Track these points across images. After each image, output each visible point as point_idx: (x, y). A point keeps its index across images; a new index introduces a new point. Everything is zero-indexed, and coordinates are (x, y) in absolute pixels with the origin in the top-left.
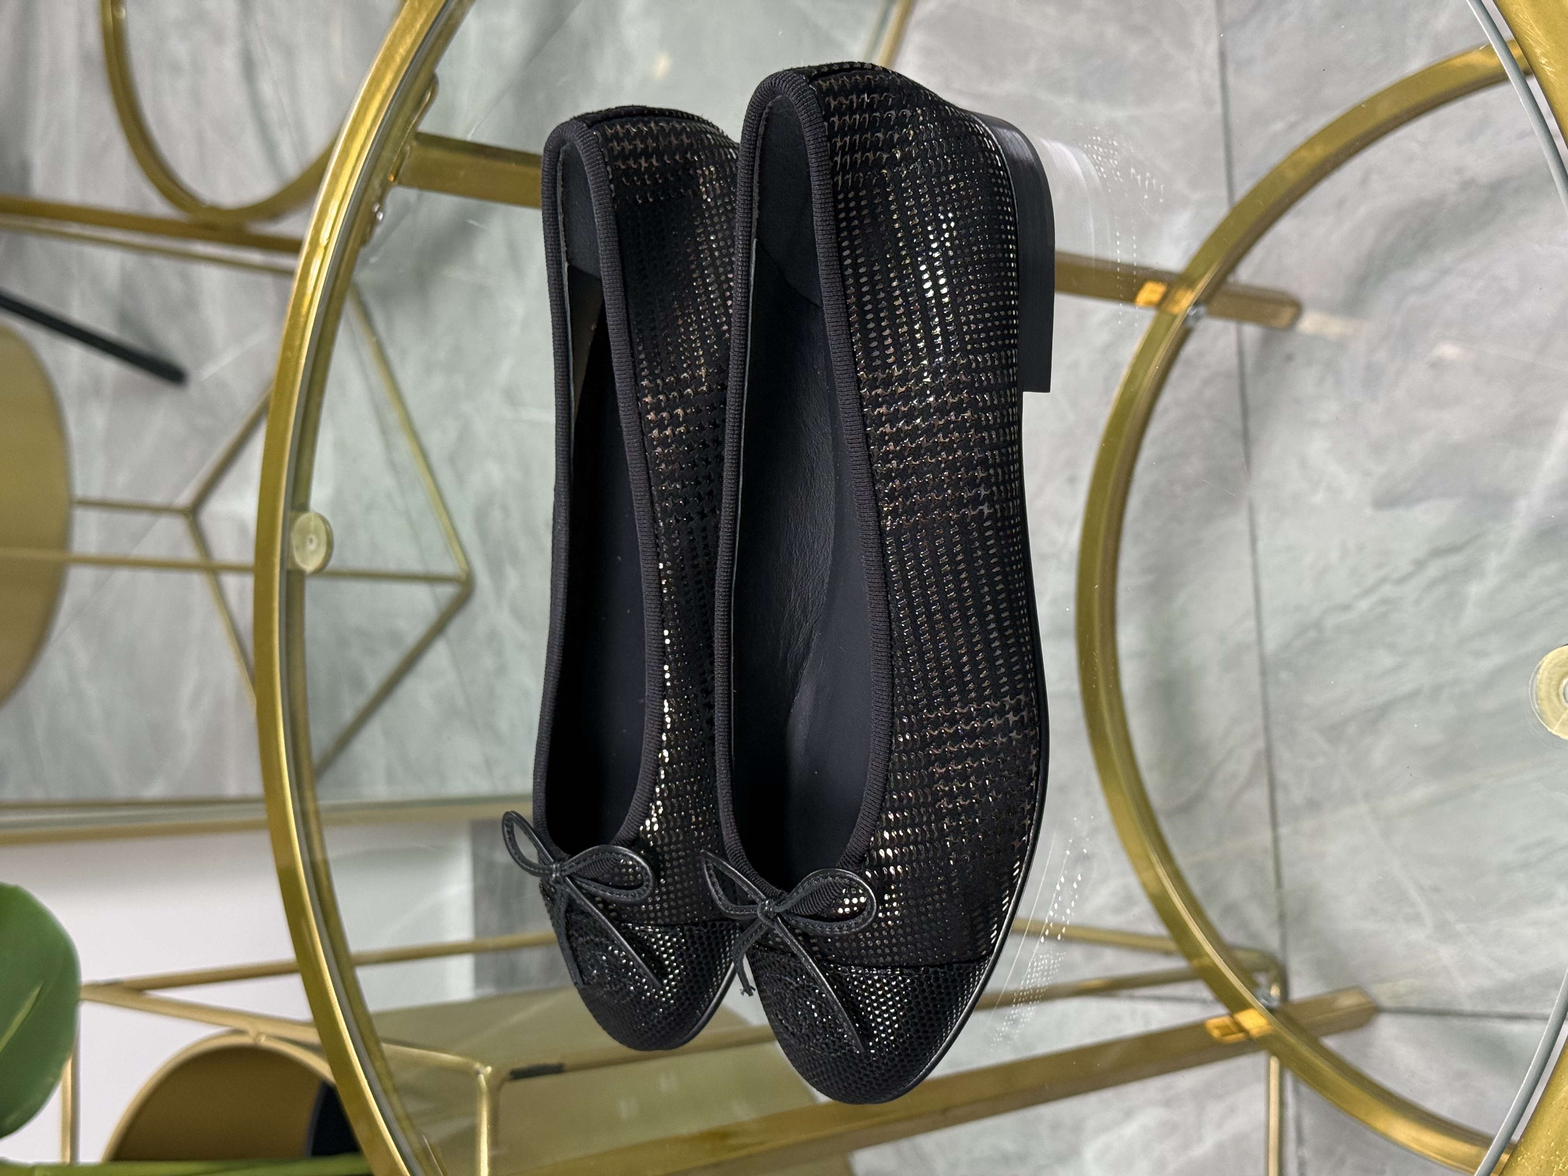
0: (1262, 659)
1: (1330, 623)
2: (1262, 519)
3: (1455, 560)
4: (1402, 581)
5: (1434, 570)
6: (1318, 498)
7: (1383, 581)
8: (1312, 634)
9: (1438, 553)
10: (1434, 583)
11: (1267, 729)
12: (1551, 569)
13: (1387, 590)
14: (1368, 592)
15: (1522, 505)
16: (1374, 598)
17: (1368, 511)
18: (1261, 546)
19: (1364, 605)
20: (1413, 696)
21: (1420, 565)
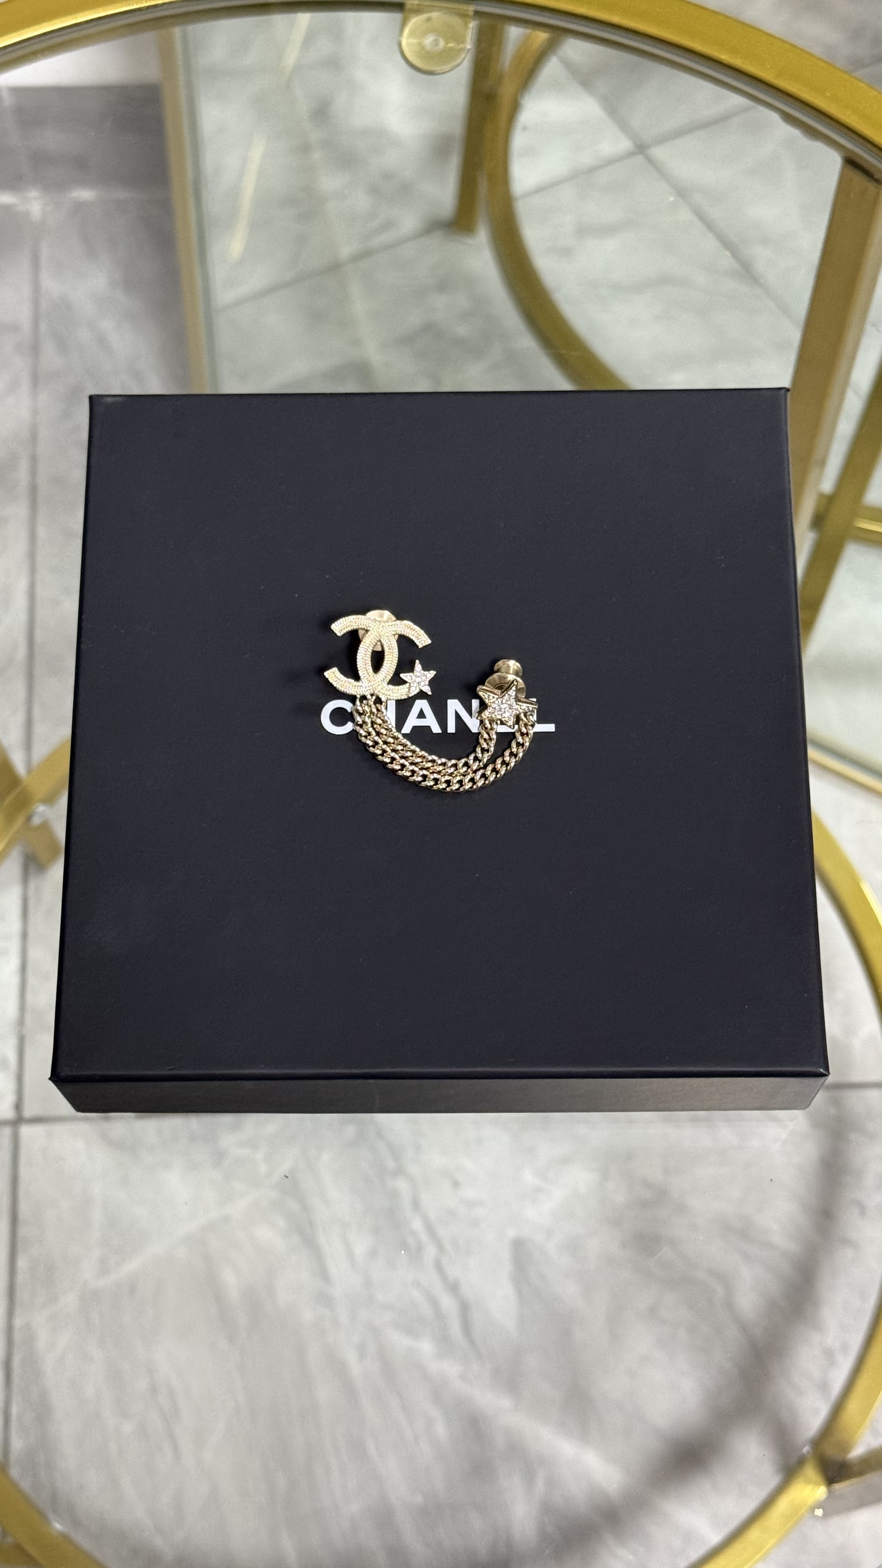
1: (402, 1184)
3: (455, 1327)
4: (439, 1266)
5: (448, 1303)
6: (529, 1177)
7: (441, 1248)
8: (391, 1164)
9: (465, 1308)
10: (434, 1302)
12: (441, 1430)
13: (431, 1251)
14: (430, 1228)
15: (505, 1402)
16: (424, 1237)
17: (511, 1233)
19: (417, 1224)
20: (323, 1273)
21: (454, 1288)
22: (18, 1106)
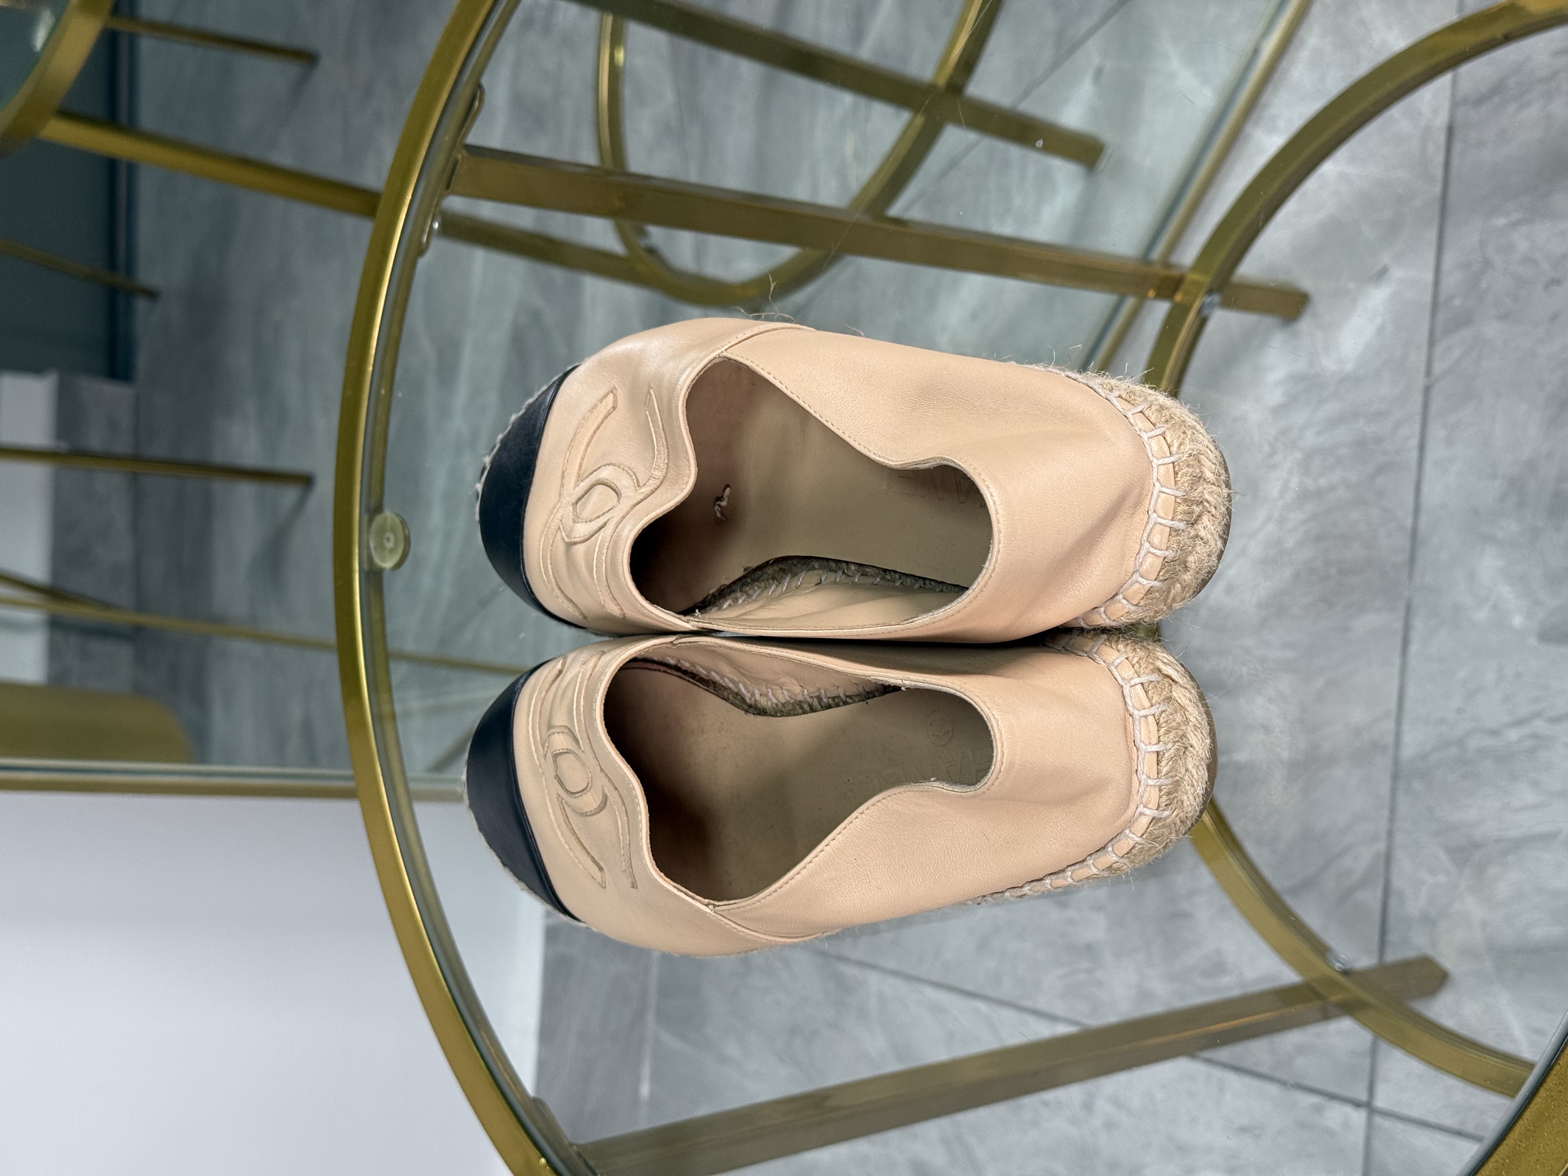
0: (1396, 762)
1: (1473, 743)
2: (1418, 623)
4: (1555, 720)
6: (1481, 615)
7: (1538, 715)
8: (1454, 751)
11: (1390, 834)
13: (1540, 726)
14: (1519, 723)
16: (1526, 730)
17: (1533, 641)
18: (1413, 648)
19: (1513, 735)
20: (1547, 838)
22: (1357, 1104)
